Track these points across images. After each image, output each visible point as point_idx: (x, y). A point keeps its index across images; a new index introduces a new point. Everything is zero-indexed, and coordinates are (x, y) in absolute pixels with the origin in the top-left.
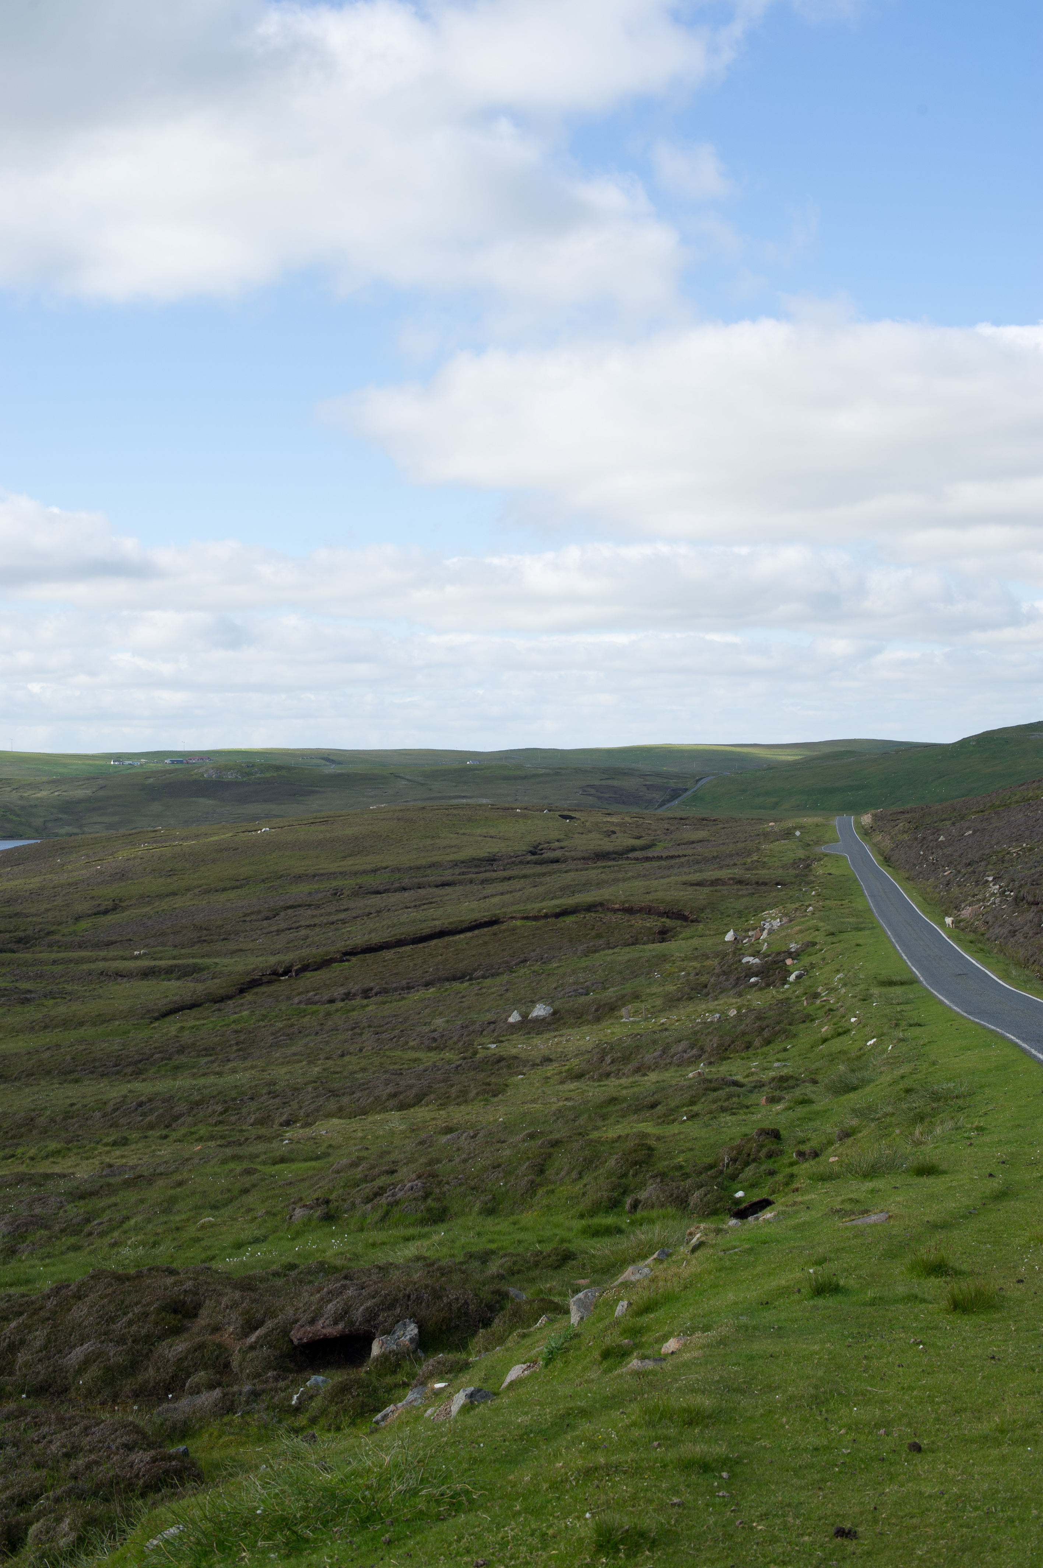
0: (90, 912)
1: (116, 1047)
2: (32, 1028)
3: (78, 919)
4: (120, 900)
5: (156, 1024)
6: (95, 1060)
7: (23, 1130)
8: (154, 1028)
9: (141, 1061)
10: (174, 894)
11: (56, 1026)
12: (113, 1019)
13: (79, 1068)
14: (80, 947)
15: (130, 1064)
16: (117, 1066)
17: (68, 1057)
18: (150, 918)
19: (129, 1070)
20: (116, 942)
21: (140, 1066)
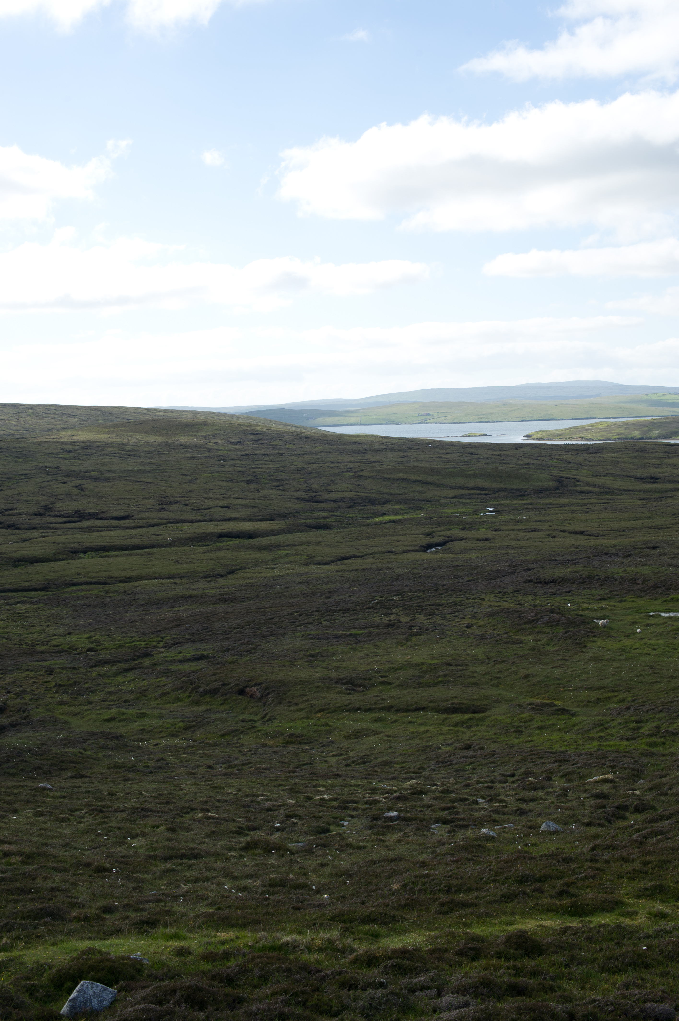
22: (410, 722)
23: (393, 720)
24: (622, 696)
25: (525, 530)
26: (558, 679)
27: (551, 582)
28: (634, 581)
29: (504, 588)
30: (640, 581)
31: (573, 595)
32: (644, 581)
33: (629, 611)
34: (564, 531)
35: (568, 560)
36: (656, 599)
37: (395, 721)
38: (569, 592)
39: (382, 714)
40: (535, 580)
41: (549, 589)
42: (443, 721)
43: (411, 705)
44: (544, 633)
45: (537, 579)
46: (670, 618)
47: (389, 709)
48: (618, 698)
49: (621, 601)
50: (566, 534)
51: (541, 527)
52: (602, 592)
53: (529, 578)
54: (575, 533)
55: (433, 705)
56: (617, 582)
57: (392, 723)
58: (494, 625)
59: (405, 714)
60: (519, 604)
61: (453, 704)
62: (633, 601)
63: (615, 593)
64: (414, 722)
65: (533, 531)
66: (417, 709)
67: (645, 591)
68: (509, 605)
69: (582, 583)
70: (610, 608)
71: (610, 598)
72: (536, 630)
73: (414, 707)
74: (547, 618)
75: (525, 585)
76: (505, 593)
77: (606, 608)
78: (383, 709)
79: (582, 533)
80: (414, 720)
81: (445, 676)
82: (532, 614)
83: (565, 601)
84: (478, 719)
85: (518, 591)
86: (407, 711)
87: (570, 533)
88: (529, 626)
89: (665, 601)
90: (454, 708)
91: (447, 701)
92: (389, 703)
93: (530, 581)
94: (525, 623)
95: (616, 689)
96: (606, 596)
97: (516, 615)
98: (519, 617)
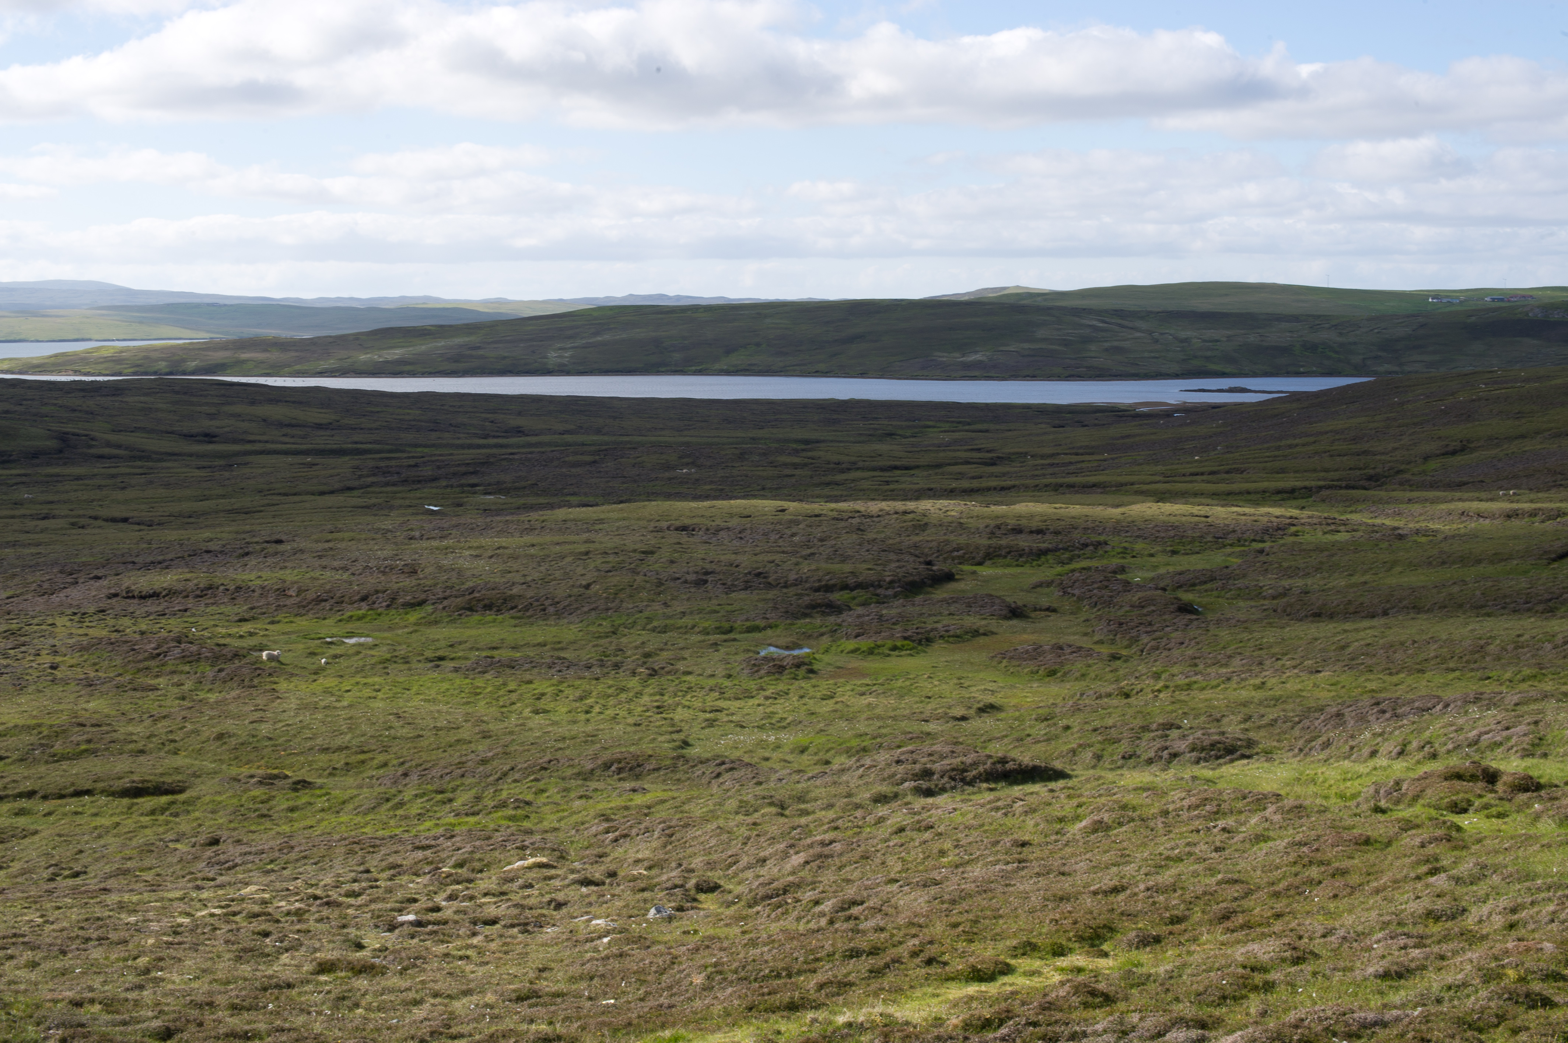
0: (1438, 452)
1: (1524, 585)
2: (1430, 563)
3: (1426, 458)
4: (1468, 441)
5: (1555, 565)
6: (1505, 596)
7: (1476, 656)
8: (1554, 569)
9: (1550, 600)
10: (1523, 437)
11: (1454, 563)
12: (1510, 558)
13: (1490, 603)
14: (1432, 487)
15: (1540, 602)
16: (1527, 603)
17: (1478, 593)
18: (1500, 460)
19: (1540, 607)
20: (1468, 483)
21: (1550, 604)
22: (76, 813)
23: (46, 811)
24: (381, 758)
25: (33, 517)
26: (270, 739)
27: (151, 596)
28: (282, 592)
29: (78, 606)
30: (292, 592)
31: (193, 615)
32: (300, 592)
33: (293, 637)
34: (96, 518)
35: (153, 563)
36: (325, 619)
37: (49, 814)
38: (186, 610)
39: (24, 803)
40: (124, 594)
41: (152, 606)
42: (129, 808)
43: (65, 788)
44: (181, 672)
45: (127, 592)
46: (360, 645)
47: (30, 794)
48: (376, 762)
49: (272, 623)
50: (99, 523)
51: (57, 512)
52: (236, 609)
53: (113, 591)
54: (114, 520)
55: (100, 785)
56: (256, 594)
57: (45, 815)
58: (95, 664)
59: (59, 801)
60: (116, 631)
61: (134, 782)
62: (291, 622)
63: (259, 611)
64: (81, 813)
65: (44, 518)
66: (78, 794)
67: (304, 607)
68: (99, 632)
69: (201, 597)
70: (262, 633)
71: (254, 618)
72: (168, 668)
73: (72, 789)
74: (177, 650)
75: (109, 601)
76: (84, 614)
77: (256, 634)
78: (21, 795)
79: (125, 520)
80: (80, 810)
81: (89, 741)
82: (153, 646)
83: (186, 625)
84: (184, 803)
85: (103, 611)
86: (62, 797)
87: (106, 520)
88: (152, 663)
89: (340, 621)
90: (137, 788)
91: (120, 778)
92: (28, 785)
93: (116, 595)
94: (146, 659)
95: (365, 749)
96: (247, 616)
97: (125, 648)
98: (134, 650)
